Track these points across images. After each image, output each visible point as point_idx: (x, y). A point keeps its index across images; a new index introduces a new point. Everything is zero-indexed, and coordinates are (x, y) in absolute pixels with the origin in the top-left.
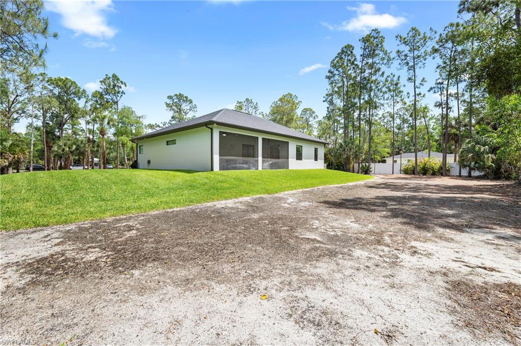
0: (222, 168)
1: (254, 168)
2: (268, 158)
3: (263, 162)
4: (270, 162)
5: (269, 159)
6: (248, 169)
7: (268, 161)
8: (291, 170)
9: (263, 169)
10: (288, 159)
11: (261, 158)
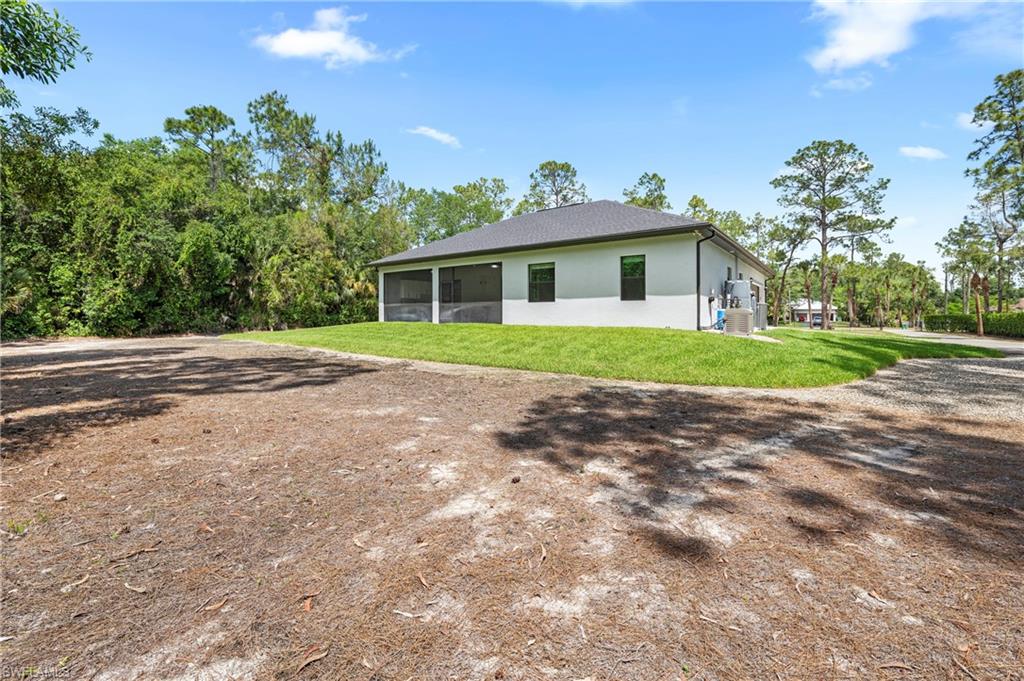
0: (388, 318)
1: (426, 320)
2: (450, 302)
3: (441, 309)
4: (455, 310)
5: (452, 304)
6: (418, 321)
7: (449, 308)
8: (509, 328)
9: (441, 321)
10: (501, 300)
11: (437, 303)
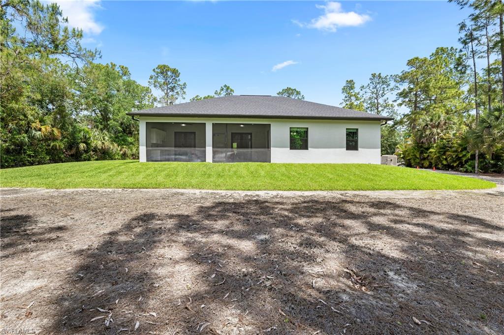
1: (199, 160)
2: (223, 148)
4: (228, 153)
7: (223, 152)
8: (276, 165)
9: (214, 161)
11: (211, 148)
